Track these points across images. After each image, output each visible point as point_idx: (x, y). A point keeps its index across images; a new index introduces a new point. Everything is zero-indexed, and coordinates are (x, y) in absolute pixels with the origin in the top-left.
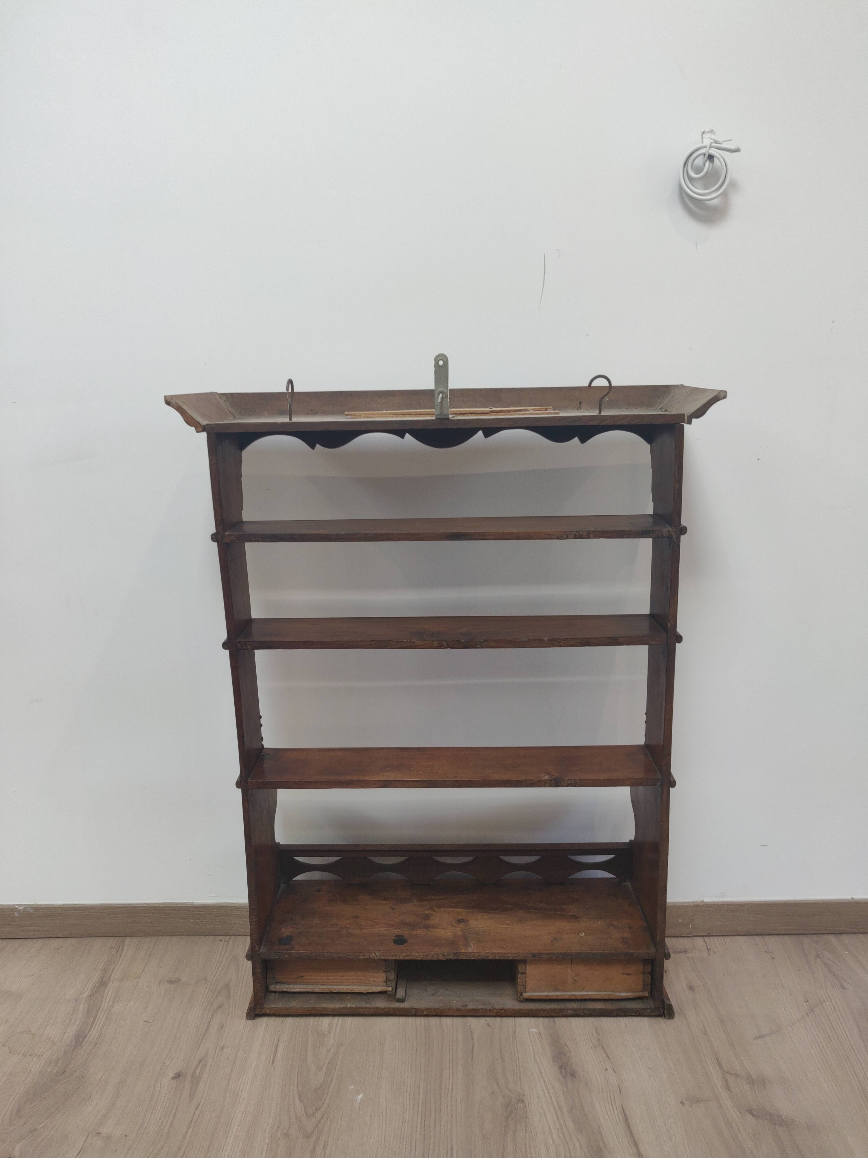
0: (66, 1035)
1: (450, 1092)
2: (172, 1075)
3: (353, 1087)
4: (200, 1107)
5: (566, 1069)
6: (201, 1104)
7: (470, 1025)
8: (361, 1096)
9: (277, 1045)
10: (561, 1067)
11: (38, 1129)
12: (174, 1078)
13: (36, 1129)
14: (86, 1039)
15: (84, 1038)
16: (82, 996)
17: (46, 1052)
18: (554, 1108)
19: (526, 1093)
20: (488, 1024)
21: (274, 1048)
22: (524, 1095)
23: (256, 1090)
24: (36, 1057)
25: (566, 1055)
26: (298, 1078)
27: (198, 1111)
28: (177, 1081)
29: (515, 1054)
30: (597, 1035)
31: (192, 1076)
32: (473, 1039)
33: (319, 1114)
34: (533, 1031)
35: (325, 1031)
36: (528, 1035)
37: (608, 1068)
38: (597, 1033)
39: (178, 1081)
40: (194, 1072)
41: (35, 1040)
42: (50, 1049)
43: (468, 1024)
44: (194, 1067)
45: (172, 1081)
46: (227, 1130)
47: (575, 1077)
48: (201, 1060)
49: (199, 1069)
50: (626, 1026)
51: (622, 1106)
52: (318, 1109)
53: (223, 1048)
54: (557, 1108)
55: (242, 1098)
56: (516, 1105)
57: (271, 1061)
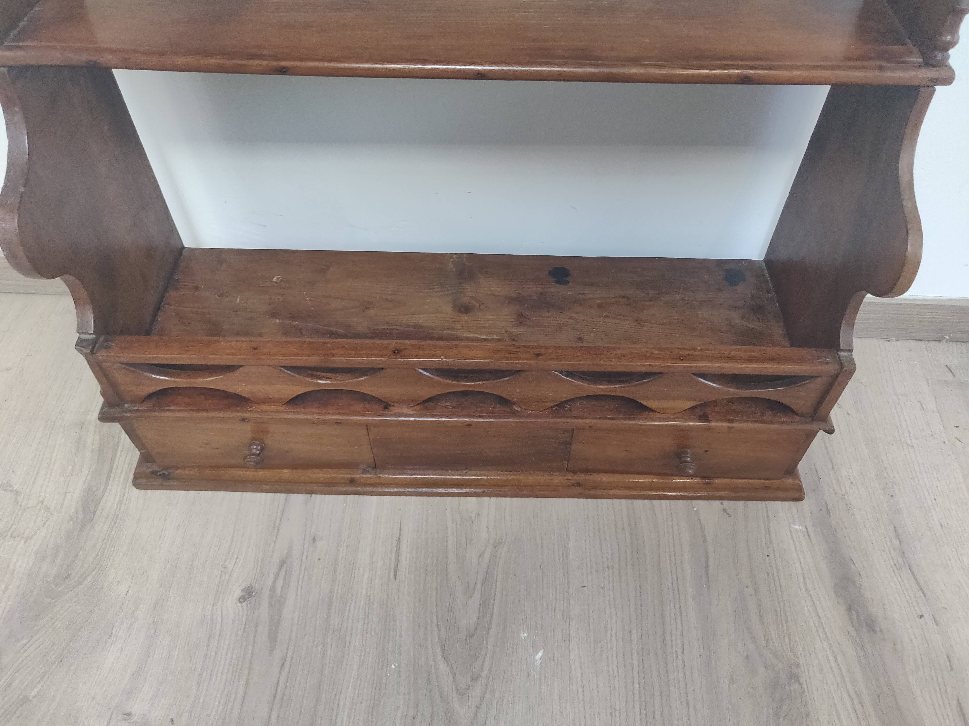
0: (69, 496)
1: (680, 652)
2: (238, 593)
3: (525, 635)
4: (287, 666)
5: (857, 614)
6: (289, 659)
7: (697, 511)
8: (540, 654)
9: (399, 538)
10: (849, 609)
11: (31, 698)
12: (242, 599)
13: (26, 700)
14: (100, 508)
15: (96, 506)
16: (89, 417)
17: (38, 532)
18: (848, 692)
19: (801, 662)
20: (724, 510)
21: (394, 545)
22: (798, 666)
23: (373, 634)
24: (23, 541)
25: (854, 582)
26: (437, 611)
27: (284, 674)
28: (247, 605)
29: (773, 575)
30: (898, 542)
31: (271, 597)
32: (705, 541)
33: (477, 691)
34: (796, 529)
35: (472, 512)
36: (789, 536)
37: (925, 615)
38: (898, 537)
39: (249, 606)
40: (273, 589)
41: (19, 503)
42: (45, 524)
43: (695, 509)
44: (272, 577)
45: (239, 604)
46: (334, 718)
47: (875, 632)
48: (283, 563)
49: (280, 583)
50: (942, 526)
51: (958, 700)
52: (474, 679)
53: (314, 539)
54: (854, 696)
55: (352, 649)
56: (787, 687)
57: (392, 573)
